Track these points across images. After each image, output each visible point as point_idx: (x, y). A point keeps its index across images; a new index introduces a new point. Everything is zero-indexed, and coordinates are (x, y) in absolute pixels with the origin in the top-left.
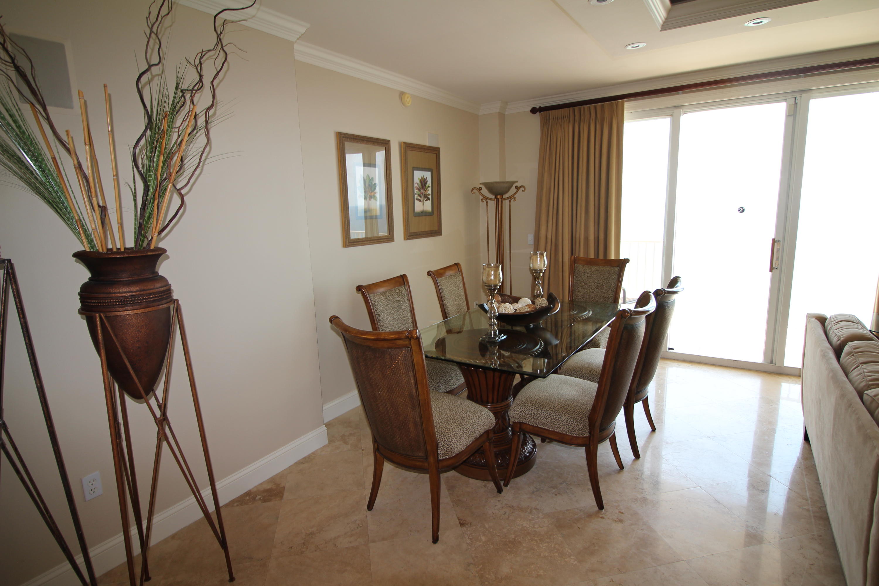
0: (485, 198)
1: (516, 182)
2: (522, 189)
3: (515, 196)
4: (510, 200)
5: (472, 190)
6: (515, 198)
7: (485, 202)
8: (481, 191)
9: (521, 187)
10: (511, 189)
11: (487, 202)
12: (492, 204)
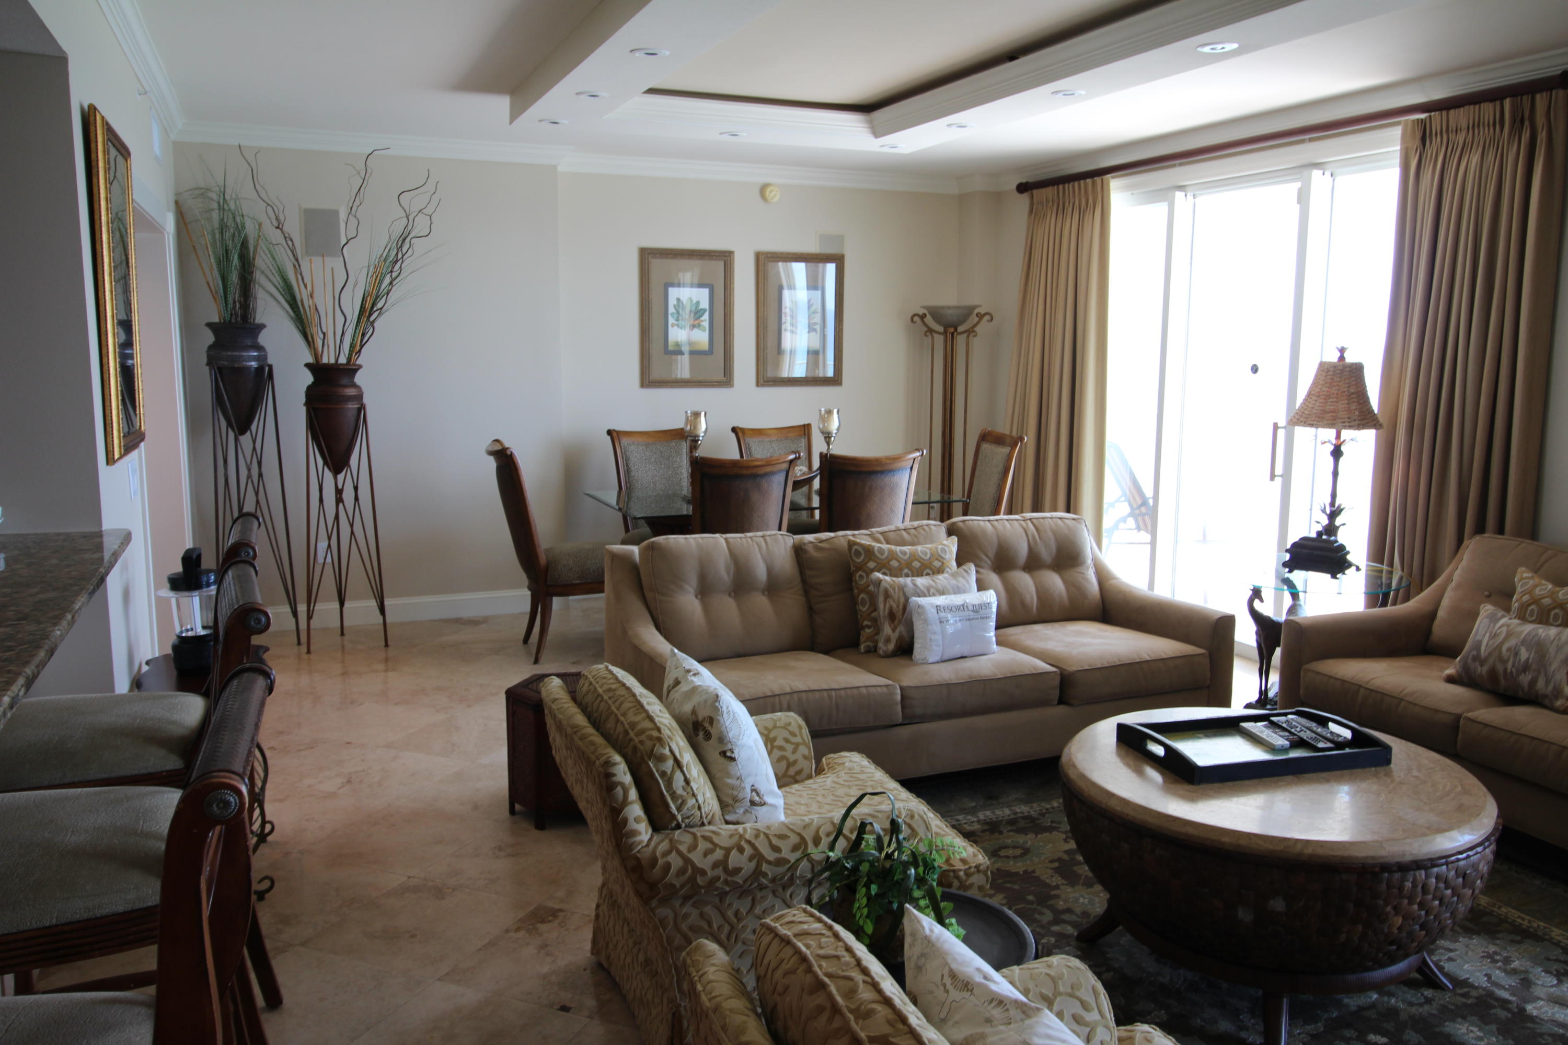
0: (930, 331)
1: (980, 306)
2: (987, 317)
3: (976, 329)
4: (968, 336)
5: (912, 318)
6: (973, 331)
7: (930, 336)
8: (925, 319)
9: (986, 314)
10: (971, 318)
11: (933, 338)
12: (939, 340)
